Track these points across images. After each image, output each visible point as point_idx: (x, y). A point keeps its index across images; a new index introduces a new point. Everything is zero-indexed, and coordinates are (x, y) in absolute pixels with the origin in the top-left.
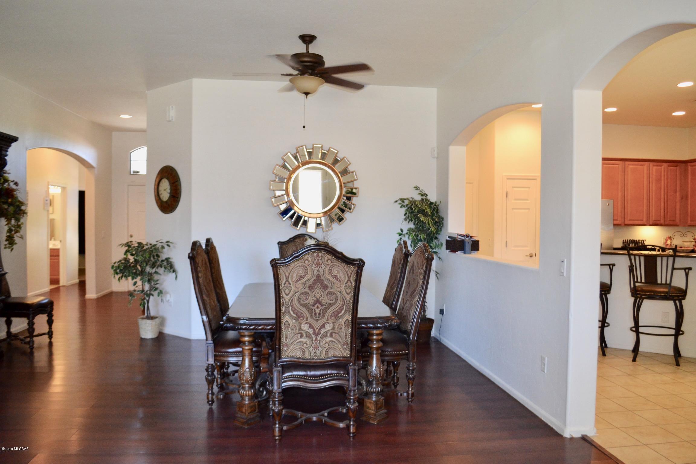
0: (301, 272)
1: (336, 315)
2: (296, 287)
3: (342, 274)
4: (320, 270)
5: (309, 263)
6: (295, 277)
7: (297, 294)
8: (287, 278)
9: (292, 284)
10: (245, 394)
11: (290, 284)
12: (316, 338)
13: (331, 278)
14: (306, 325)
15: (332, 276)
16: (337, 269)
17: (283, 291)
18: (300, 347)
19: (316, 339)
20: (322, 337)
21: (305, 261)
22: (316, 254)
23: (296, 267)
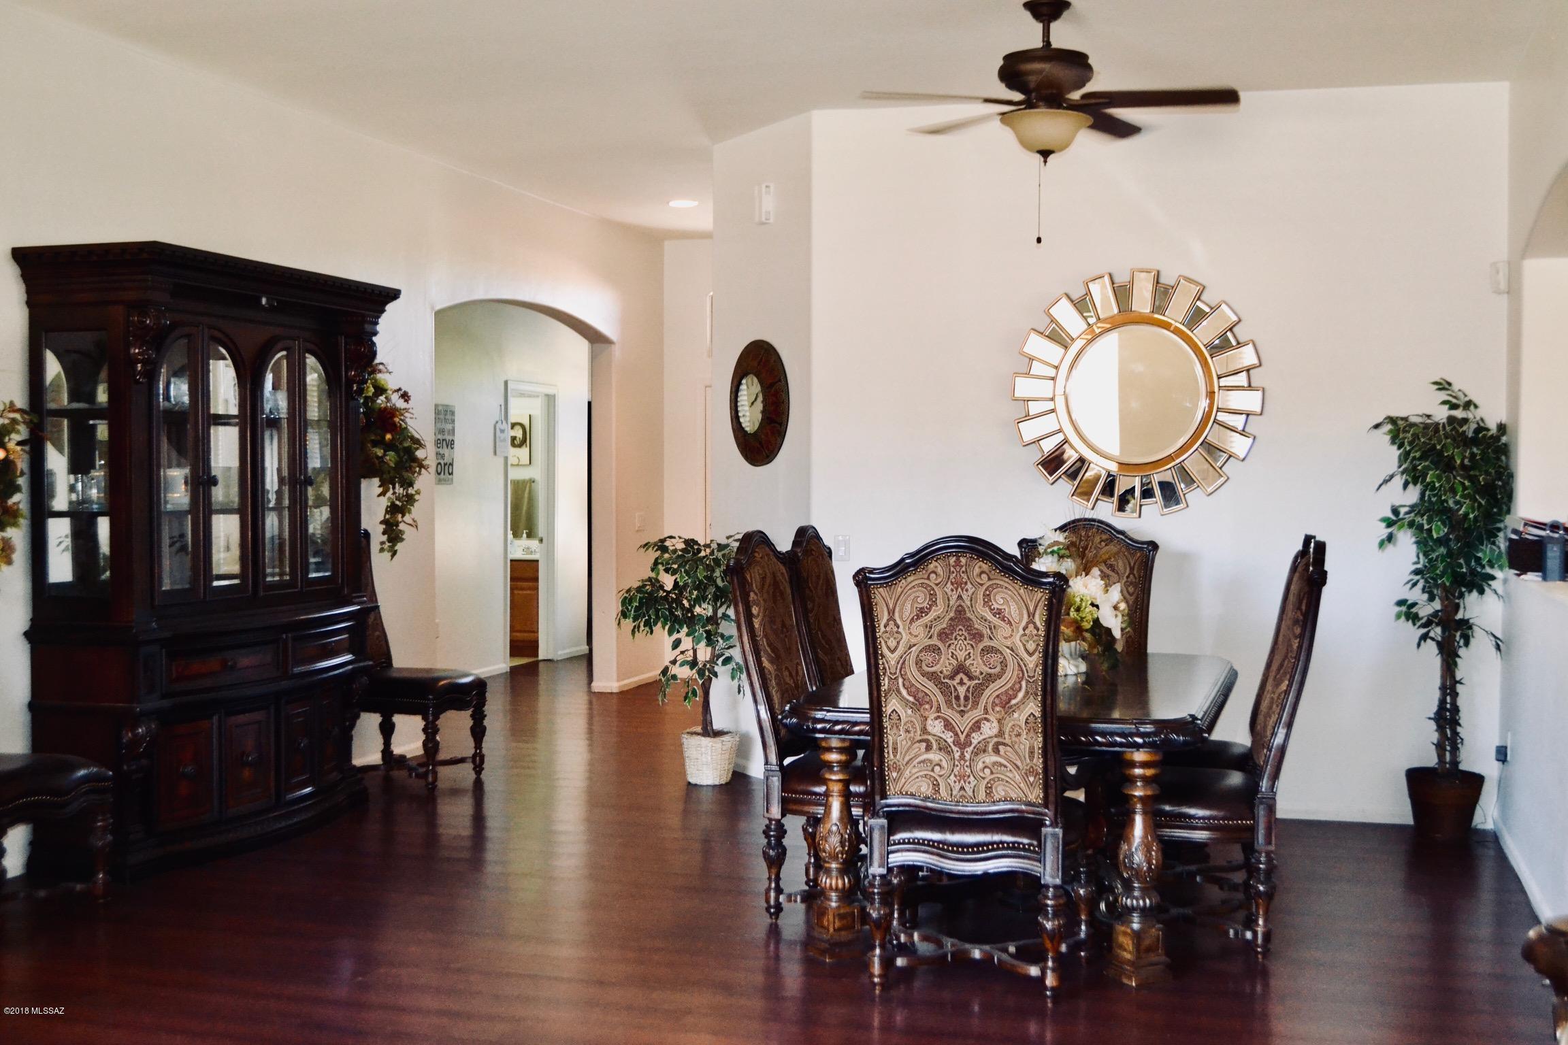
0: (923, 600)
1: (1005, 703)
2: (910, 633)
3: (1013, 607)
4: (964, 597)
5: (939, 580)
7: (914, 649)
8: (891, 613)
9: (901, 627)
10: (828, 885)
11: (898, 627)
12: (962, 754)
13: (989, 617)
14: (937, 722)
15: (991, 610)
16: (1003, 595)
19: (962, 757)
21: (929, 576)
22: (954, 558)
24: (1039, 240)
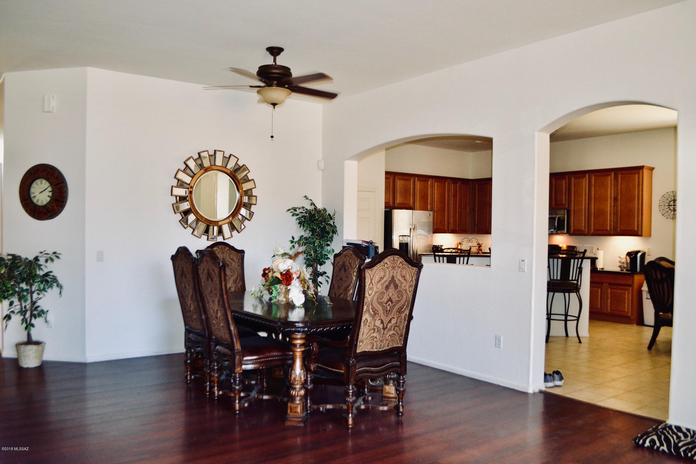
0: (382, 274)
2: (377, 288)
4: (395, 272)
5: (388, 266)
6: (377, 278)
7: (377, 293)
8: (372, 280)
9: (374, 286)
11: (373, 286)
12: (384, 332)
14: (379, 321)
16: (405, 271)
17: (367, 293)
18: (371, 341)
19: (383, 334)
20: (388, 331)
21: (385, 265)
22: (393, 258)
23: (378, 270)
24: (272, 137)
